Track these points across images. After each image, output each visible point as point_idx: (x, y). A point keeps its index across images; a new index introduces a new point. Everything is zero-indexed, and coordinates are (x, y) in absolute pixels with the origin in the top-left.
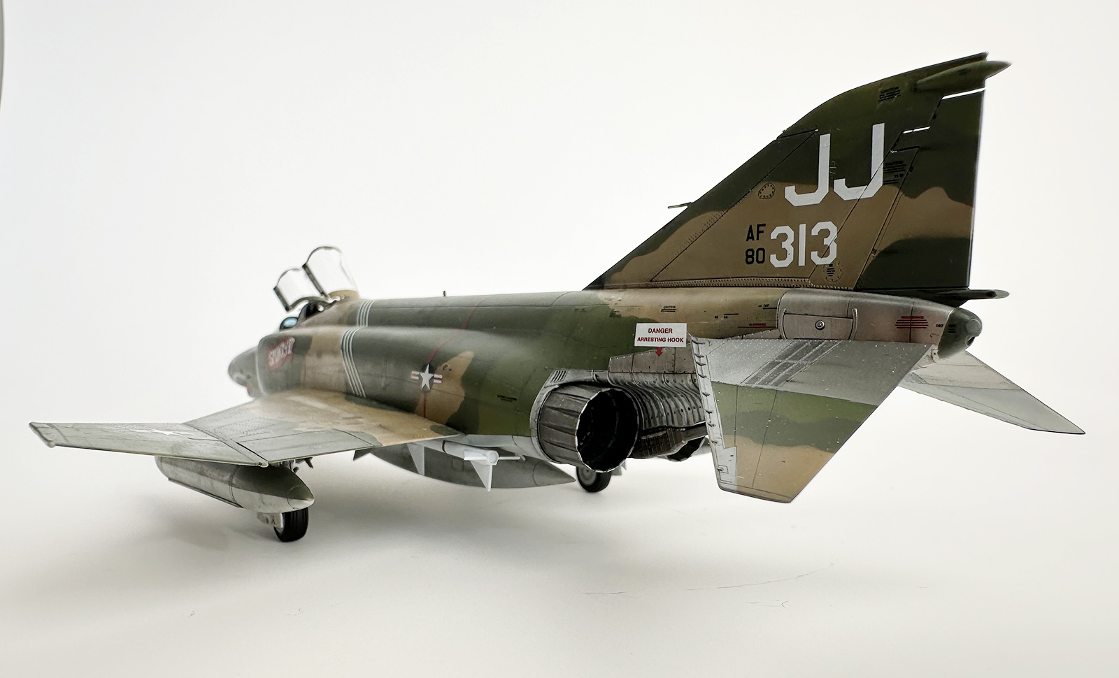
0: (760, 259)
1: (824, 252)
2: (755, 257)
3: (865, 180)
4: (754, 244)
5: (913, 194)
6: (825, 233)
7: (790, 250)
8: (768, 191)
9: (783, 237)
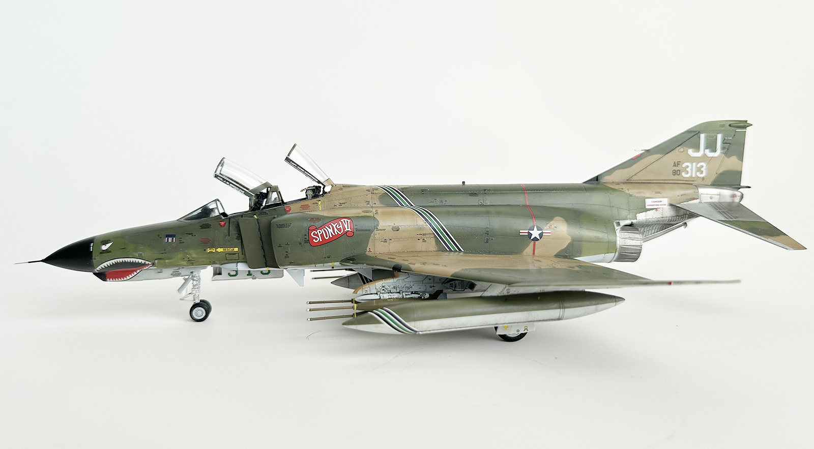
0: (678, 174)
1: (702, 172)
2: (676, 173)
3: (715, 151)
4: (676, 168)
5: (729, 157)
6: (702, 166)
7: (690, 171)
8: (682, 150)
9: (688, 167)
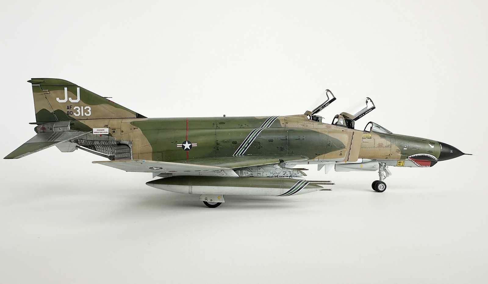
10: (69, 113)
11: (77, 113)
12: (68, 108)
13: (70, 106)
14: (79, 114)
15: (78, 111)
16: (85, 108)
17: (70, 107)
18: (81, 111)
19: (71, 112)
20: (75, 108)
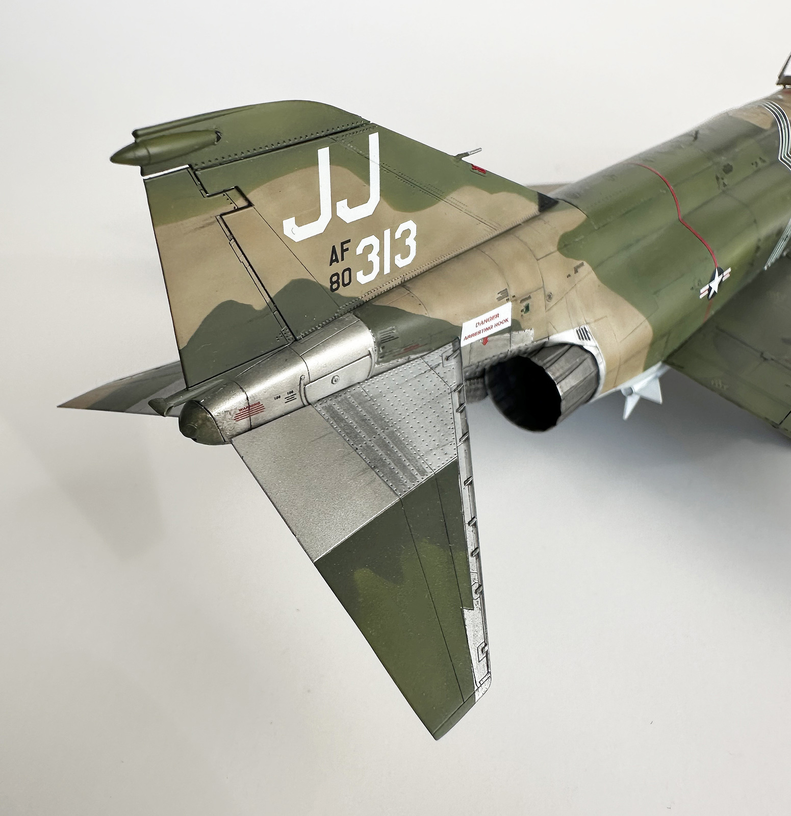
10: (337, 282)
11: (368, 269)
12: (334, 260)
13: (343, 244)
14: (376, 269)
15: (373, 257)
16: (398, 235)
17: (343, 251)
18: (381, 254)
19: (347, 273)
20: (359, 251)
